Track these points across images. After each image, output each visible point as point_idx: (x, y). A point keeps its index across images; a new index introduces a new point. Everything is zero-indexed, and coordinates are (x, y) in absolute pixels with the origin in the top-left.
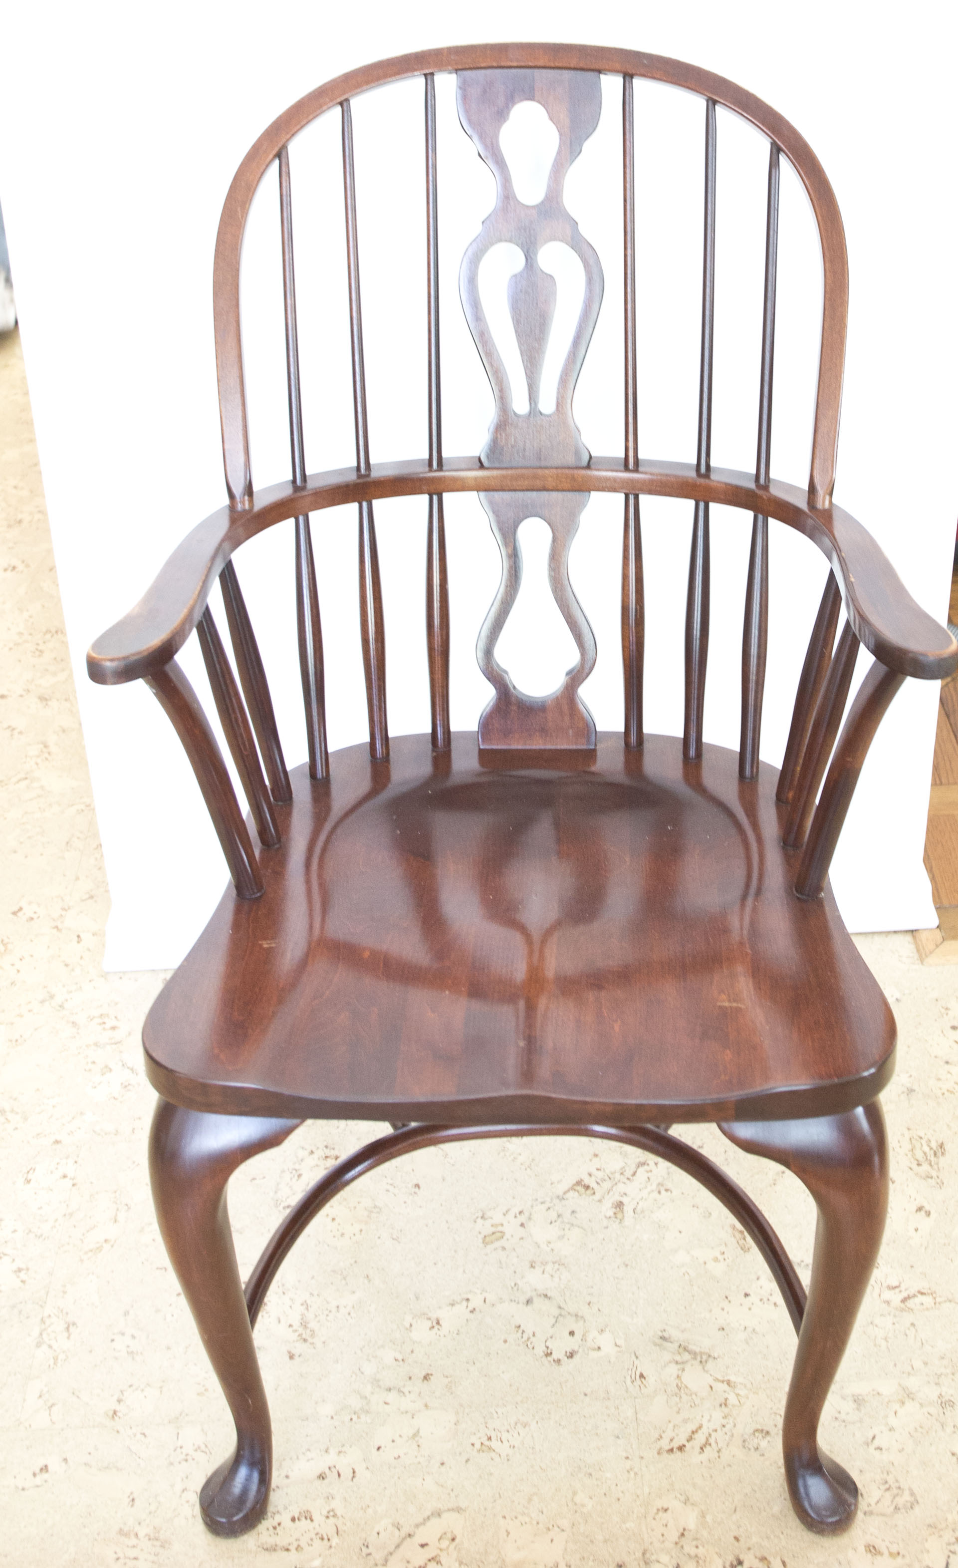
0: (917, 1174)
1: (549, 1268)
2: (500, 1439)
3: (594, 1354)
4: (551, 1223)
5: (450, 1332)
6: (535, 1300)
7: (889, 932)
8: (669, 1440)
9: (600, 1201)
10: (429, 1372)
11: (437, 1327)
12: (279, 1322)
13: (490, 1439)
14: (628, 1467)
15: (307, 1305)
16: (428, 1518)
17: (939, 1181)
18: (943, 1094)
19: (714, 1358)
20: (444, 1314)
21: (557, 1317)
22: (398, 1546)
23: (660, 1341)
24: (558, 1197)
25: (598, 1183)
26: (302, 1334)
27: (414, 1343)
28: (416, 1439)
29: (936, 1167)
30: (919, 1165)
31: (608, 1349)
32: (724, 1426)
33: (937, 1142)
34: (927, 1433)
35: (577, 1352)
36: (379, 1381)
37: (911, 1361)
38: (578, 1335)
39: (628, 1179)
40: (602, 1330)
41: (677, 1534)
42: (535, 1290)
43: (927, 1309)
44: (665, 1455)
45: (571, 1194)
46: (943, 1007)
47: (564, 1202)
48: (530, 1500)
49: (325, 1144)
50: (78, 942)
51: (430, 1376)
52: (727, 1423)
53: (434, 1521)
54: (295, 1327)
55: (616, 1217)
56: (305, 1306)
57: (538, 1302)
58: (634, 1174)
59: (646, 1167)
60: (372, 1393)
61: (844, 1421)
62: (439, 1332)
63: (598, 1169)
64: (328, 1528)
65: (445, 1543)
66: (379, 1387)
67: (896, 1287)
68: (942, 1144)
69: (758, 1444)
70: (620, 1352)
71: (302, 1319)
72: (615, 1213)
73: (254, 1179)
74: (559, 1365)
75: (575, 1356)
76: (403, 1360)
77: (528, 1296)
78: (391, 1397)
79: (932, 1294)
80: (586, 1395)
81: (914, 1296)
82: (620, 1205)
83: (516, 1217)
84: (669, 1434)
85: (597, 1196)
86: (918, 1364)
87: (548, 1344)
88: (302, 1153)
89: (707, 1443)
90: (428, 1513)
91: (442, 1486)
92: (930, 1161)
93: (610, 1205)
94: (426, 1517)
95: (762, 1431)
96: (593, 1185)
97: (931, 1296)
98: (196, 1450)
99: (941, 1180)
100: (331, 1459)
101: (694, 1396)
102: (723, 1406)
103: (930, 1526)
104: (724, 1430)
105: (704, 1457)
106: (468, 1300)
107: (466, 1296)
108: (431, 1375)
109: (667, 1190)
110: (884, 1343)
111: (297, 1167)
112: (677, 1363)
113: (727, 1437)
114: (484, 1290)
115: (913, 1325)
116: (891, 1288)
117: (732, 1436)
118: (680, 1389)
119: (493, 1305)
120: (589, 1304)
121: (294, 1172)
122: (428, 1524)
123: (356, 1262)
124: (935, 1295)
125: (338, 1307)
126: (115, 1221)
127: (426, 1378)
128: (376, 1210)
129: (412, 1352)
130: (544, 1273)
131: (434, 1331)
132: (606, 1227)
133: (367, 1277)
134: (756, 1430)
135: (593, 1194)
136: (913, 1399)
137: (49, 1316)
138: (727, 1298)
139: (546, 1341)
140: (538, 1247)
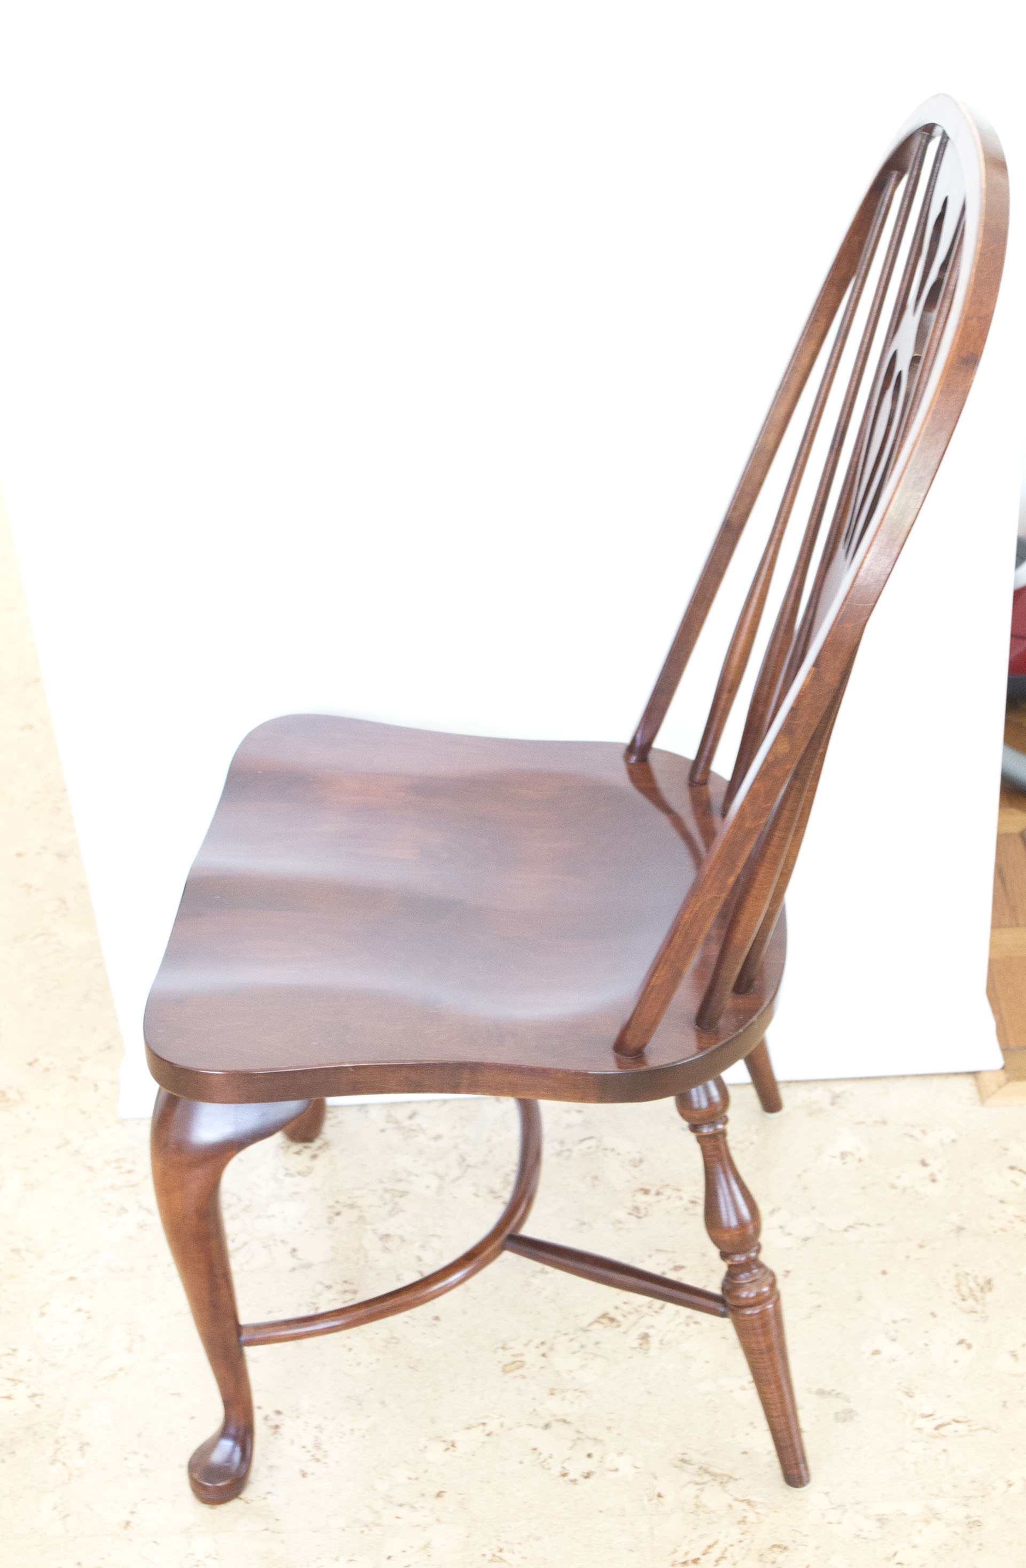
0: (960, 1309)
1: (569, 1395)
2: (512, 1550)
3: (612, 1475)
4: (573, 1353)
5: (465, 1453)
6: (553, 1424)
7: (948, 1075)
8: (683, 1553)
9: (625, 1333)
10: (441, 1490)
11: (451, 1449)
12: (293, 1443)
13: (501, 1550)
15: (321, 1428)
17: (984, 1316)
18: (995, 1232)
19: (736, 1480)
20: (460, 1437)
21: (575, 1441)
23: (680, 1464)
24: (581, 1329)
25: (624, 1316)
26: (315, 1455)
27: (428, 1463)
28: (428, 1549)
29: (981, 1302)
30: (964, 1300)
31: (626, 1470)
32: (741, 1541)
33: (984, 1278)
34: (952, 1550)
35: (593, 1473)
36: (391, 1497)
37: (939, 1484)
38: (596, 1458)
39: (656, 1312)
40: (621, 1453)
42: (554, 1415)
43: (961, 1436)
45: (596, 1326)
46: (1001, 1148)
50: (95, 1091)
51: (442, 1494)
52: (746, 1539)
54: (308, 1448)
55: (641, 1348)
56: (318, 1429)
57: (557, 1427)
61: (865, 1538)
62: (455, 1454)
63: (625, 1303)
66: (391, 1503)
67: (931, 1415)
68: (990, 1279)
69: (775, 1558)
70: (638, 1473)
71: (316, 1440)
72: (640, 1344)
74: (574, 1485)
75: (591, 1477)
76: (416, 1479)
77: (546, 1421)
78: (403, 1512)
79: (967, 1422)
80: (601, 1512)
81: (949, 1424)
82: (645, 1337)
84: (684, 1548)
85: (622, 1329)
87: (565, 1465)
89: (723, 1557)
92: (975, 1296)
93: (635, 1337)
95: (778, 1546)
96: (618, 1317)
97: (966, 1425)
98: (207, 1557)
99: (986, 1315)
101: (712, 1514)
102: (741, 1524)
104: (742, 1545)
106: (484, 1424)
107: (484, 1421)
108: (443, 1492)
109: (696, 1323)
110: (914, 1469)
113: (744, 1552)
114: (502, 1416)
115: (944, 1451)
116: (923, 1416)
117: (749, 1550)
118: (698, 1507)
119: (510, 1429)
123: (371, 1389)
124: (970, 1423)
125: (352, 1430)
126: (130, 1350)
127: (439, 1495)
128: (394, 1341)
129: (426, 1471)
130: (563, 1399)
131: (449, 1452)
132: (630, 1358)
133: (383, 1403)
134: (774, 1546)
135: (619, 1326)
136: (939, 1519)
137: (64, 1437)
138: (752, 1423)
139: (563, 1462)
140: (559, 1375)
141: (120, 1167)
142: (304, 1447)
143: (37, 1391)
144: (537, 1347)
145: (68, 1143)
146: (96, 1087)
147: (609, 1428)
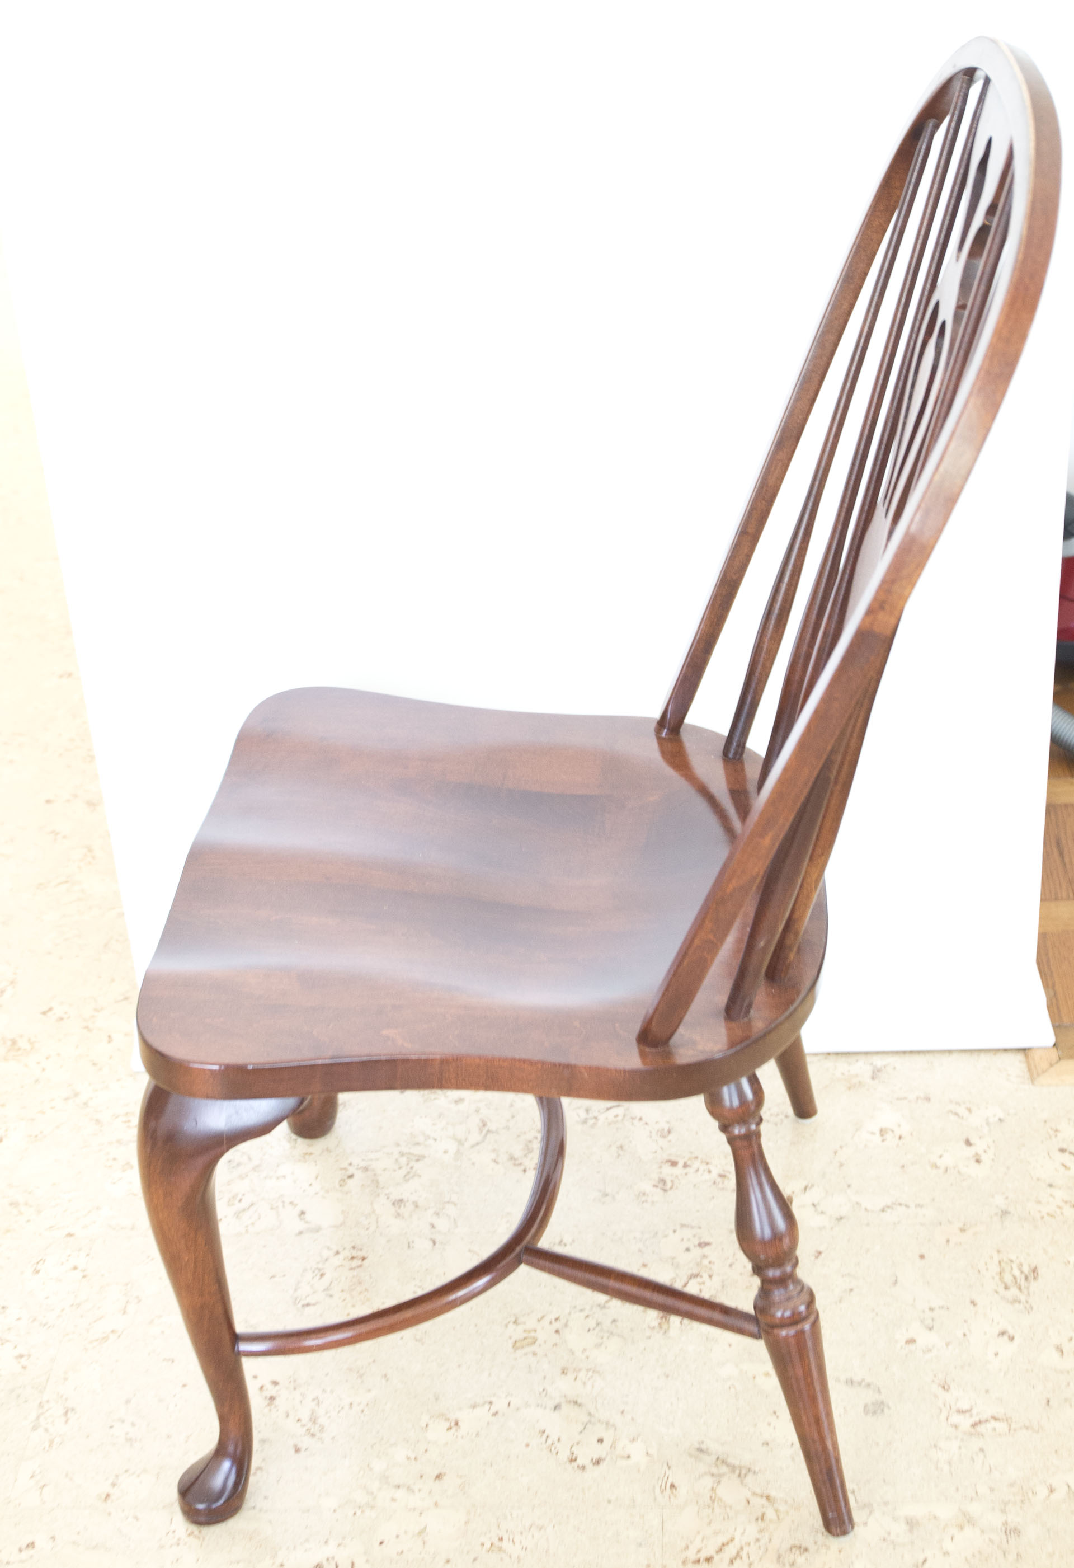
0: (1003, 1298)
1: (582, 1375)
2: (513, 1541)
3: (624, 1462)
4: (589, 1330)
5: (468, 1433)
6: (564, 1406)
7: (997, 1051)
8: (696, 1550)
10: (441, 1472)
11: (454, 1429)
12: (288, 1416)
13: (501, 1539)
15: (319, 1401)
17: (1028, 1307)
18: (1042, 1217)
19: (756, 1473)
20: (465, 1415)
21: (586, 1424)
23: (696, 1453)
24: (599, 1305)
26: (310, 1429)
27: (429, 1442)
28: (424, 1535)
29: (1025, 1291)
30: (1007, 1288)
31: (639, 1457)
32: (758, 1540)
33: (1029, 1266)
34: (987, 1560)
35: (604, 1460)
37: (975, 1485)
38: (607, 1443)
40: (633, 1440)
42: (565, 1396)
43: (1000, 1435)
44: (690, 1565)
46: (1051, 1129)
47: (606, 1310)
49: (353, 1244)
50: (109, 1042)
51: (443, 1476)
52: (762, 1537)
54: (303, 1422)
56: (316, 1402)
57: (566, 1408)
59: (699, 1279)
61: (892, 1542)
62: (458, 1434)
67: (968, 1411)
68: (1036, 1268)
69: (795, 1560)
70: (651, 1461)
71: (312, 1414)
72: (660, 1324)
73: (273, 1277)
74: (583, 1472)
75: (601, 1464)
76: (415, 1459)
77: (556, 1402)
78: (399, 1494)
79: (1007, 1420)
80: (609, 1502)
81: (987, 1421)
83: (551, 1323)
84: (697, 1544)
86: (983, 1490)
87: (574, 1450)
88: (326, 1253)
89: (738, 1555)
92: (1020, 1285)
95: (800, 1547)
97: (1005, 1423)
99: (1031, 1305)
100: (330, 1550)
101: (728, 1509)
102: (760, 1521)
104: (759, 1544)
106: (491, 1403)
107: (491, 1399)
110: (946, 1468)
111: (320, 1266)
112: (713, 1475)
113: (760, 1551)
114: (510, 1395)
115: (982, 1450)
116: (960, 1412)
117: (766, 1550)
118: (713, 1500)
119: (518, 1409)
120: (622, 1412)
121: (317, 1271)
123: (374, 1361)
124: (1010, 1421)
125: (351, 1404)
126: (124, 1312)
127: (439, 1477)
129: (426, 1451)
130: (576, 1379)
131: (452, 1431)
132: (648, 1337)
134: (794, 1546)
136: (974, 1525)
137: (48, 1402)
138: (774, 1414)
139: (572, 1447)
140: (573, 1353)
142: (299, 1420)
143: (24, 1352)
145: (77, 1094)
146: (110, 1039)
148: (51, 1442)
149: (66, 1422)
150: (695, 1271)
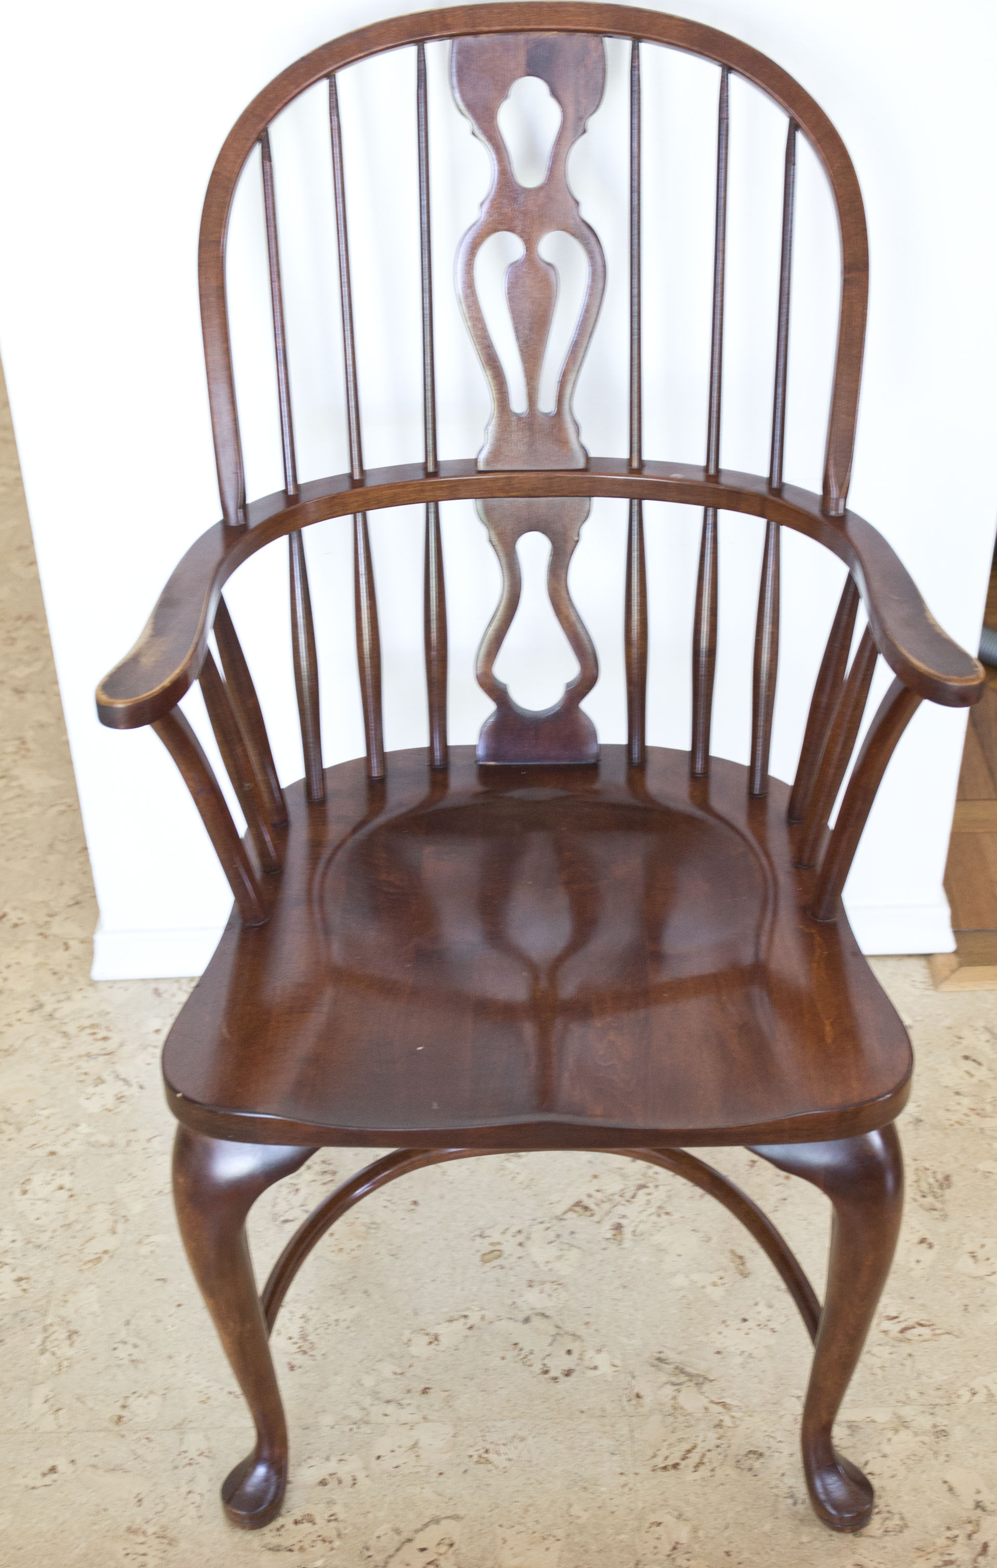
0: (921, 1206)
1: (547, 1287)
2: (498, 1452)
3: (592, 1373)
4: (550, 1243)
5: (448, 1347)
6: (533, 1318)
8: (663, 1458)
9: (598, 1222)
10: (427, 1386)
11: (435, 1342)
13: (487, 1451)
14: (622, 1483)
15: (306, 1318)
16: (426, 1525)
17: (943, 1214)
18: (952, 1126)
19: (711, 1381)
20: (443, 1330)
21: (555, 1336)
22: (398, 1550)
23: (656, 1362)
24: (557, 1218)
25: (597, 1205)
26: (301, 1346)
27: (412, 1357)
28: (416, 1449)
29: (940, 1199)
30: (924, 1196)
31: (605, 1368)
32: (718, 1447)
33: (943, 1174)
34: (920, 1460)
35: (574, 1371)
36: (377, 1393)
37: (906, 1390)
38: (575, 1355)
39: (628, 1201)
40: (599, 1350)
41: (670, 1547)
42: (533, 1309)
43: (926, 1340)
44: (660, 1473)
45: (570, 1215)
46: (955, 1036)
47: (563, 1223)
48: (526, 1511)
50: (66, 950)
51: (427, 1390)
52: (722, 1444)
53: (433, 1527)
54: (294, 1340)
55: (615, 1239)
56: (304, 1319)
57: (536, 1321)
58: (633, 1197)
59: (646, 1190)
60: (372, 1405)
62: (438, 1348)
63: (598, 1191)
64: (330, 1531)
65: (443, 1549)
66: (378, 1399)
67: (896, 1318)
68: (948, 1176)
69: (751, 1464)
70: (616, 1371)
71: (302, 1331)
72: (614, 1235)
74: (555, 1383)
75: (572, 1375)
76: (402, 1374)
77: (526, 1315)
78: (390, 1409)
79: (931, 1326)
80: (582, 1412)
81: (914, 1327)
82: (618, 1227)
84: (664, 1452)
85: (596, 1218)
86: (913, 1394)
87: (546, 1362)
89: (701, 1462)
90: (427, 1520)
91: (440, 1495)
92: (935, 1193)
93: (608, 1227)
94: (424, 1523)
95: (754, 1452)
96: (592, 1206)
97: (930, 1328)
98: (198, 1457)
99: (946, 1213)
100: (332, 1466)
101: (689, 1417)
102: (718, 1427)
103: (918, 1549)
104: (719, 1450)
105: (697, 1475)
106: (465, 1317)
107: (465, 1313)
108: (428, 1388)
109: (667, 1213)
110: (879, 1372)
113: (721, 1457)
114: (482, 1309)
115: (910, 1355)
116: (892, 1318)
117: (726, 1456)
118: (675, 1409)
119: (491, 1322)
122: (428, 1529)
123: (354, 1277)
124: (934, 1327)
125: (337, 1320)
126: (114, 1232)
127: (425, 1391)
128: (374, 1226)
129: (411, 1366)
130: (542, 1292)
131: (433, 1346)
132: (604, 1249)
133: (365, 1292)
134: (750, 1452)
135: (592, 1215)
136: (907, 1428)
137: (51, 1325)
138: (724, 1322)
139: (544, 1359)
140: (536, 1266)
141: (94, 1034)
142: (290, 1338)
143: (23, 1275)
144: (514, 1236)
145: (41, 1006)
146: (67, 947)
147: (587, 1323)
148: (60, 1365)
149: (71, 1345)
150: (641, 1182)
